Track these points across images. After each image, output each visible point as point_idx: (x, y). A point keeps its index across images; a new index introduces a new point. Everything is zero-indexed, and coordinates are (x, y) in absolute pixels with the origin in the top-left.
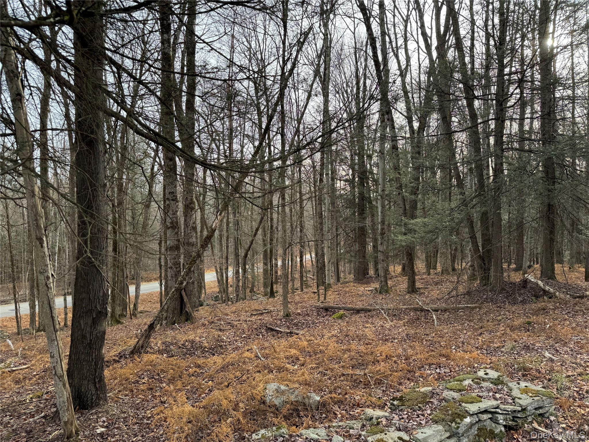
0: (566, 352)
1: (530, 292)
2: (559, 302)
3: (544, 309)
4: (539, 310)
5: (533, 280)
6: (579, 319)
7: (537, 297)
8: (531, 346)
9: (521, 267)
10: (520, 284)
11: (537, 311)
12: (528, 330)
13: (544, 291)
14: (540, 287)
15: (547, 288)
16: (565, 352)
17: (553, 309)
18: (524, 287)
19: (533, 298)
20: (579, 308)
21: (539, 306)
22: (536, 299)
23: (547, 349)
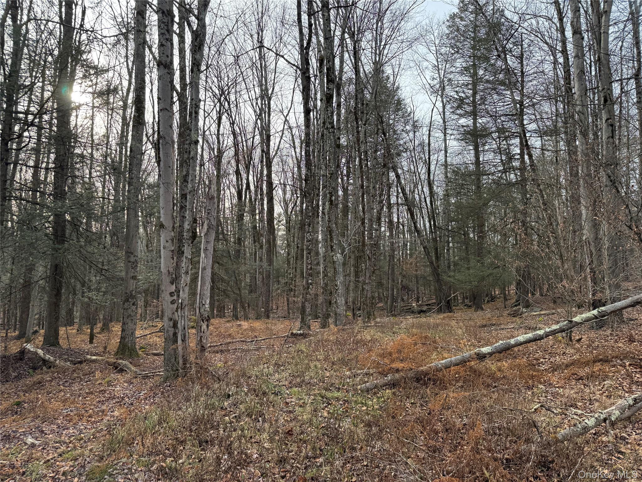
0: (53, 431)
1: (27, 364)
2: (57, 372)
3: (40, 383)
4: (35, 384)
5: (32, 350)
6: (76, 387)
7: (34, 369)
8: (12, 434)
9: (25, 334)
10: (15, 356)
11: (31, 386)
12: (16, 413)
13: (44, 361)
14: (40, 357)
15: (48, 357)
16: (51, 431)
17: (50, 381)
18: (21, 359)
19: (31, 371)
20: (76, 375)
21: (35, 379)
22: (34, 372)
23: (31, 434)
